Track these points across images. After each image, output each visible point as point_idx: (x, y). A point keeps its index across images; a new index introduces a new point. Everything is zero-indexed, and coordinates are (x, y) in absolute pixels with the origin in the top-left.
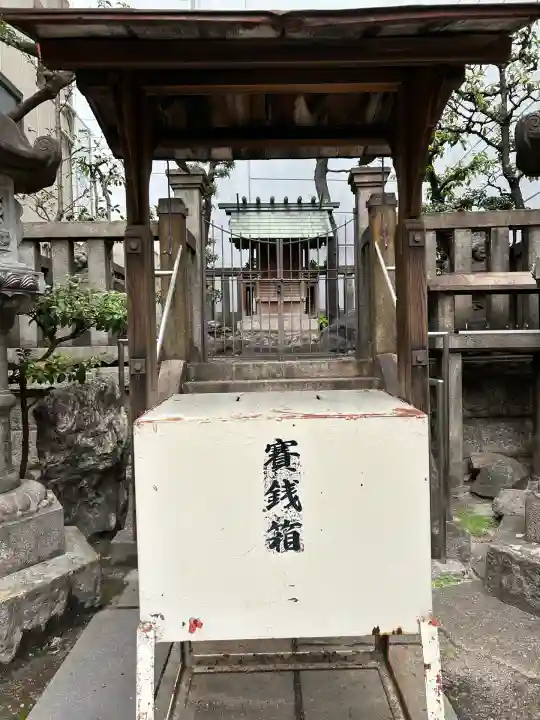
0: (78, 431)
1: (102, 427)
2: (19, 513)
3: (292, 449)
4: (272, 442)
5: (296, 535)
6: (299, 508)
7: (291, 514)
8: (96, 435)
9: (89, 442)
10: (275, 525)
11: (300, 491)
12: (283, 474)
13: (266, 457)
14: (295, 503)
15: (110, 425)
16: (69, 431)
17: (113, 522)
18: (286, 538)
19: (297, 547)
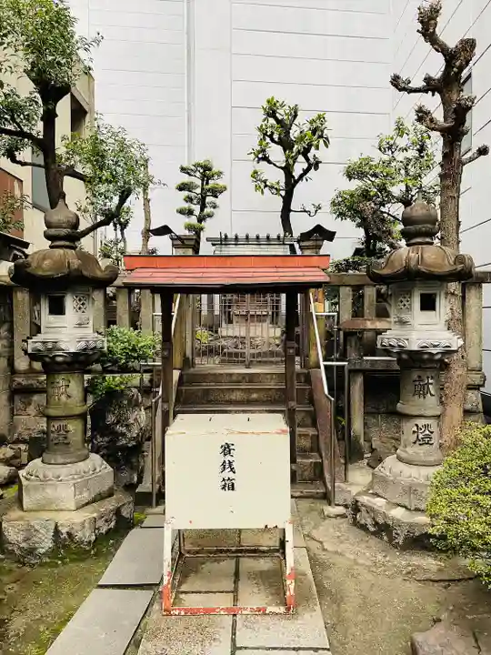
0: (117, 423)
1: (131, 421)
2: (91, 472)
3: (232, 447)
4: (224, 444)
5: (233, 484)
6: (234, 472)
7: (231, 475)
8: (127, 426)
9: (124, 430)
10: (224, 480)
11: (234, 465)
12: (228, 458)
13: (221, 450)
14: (232, 470)
15: (136, 420)
16: (113, 424)
17: (136, 479)
18: (229, 486)
19: (233, 489)
